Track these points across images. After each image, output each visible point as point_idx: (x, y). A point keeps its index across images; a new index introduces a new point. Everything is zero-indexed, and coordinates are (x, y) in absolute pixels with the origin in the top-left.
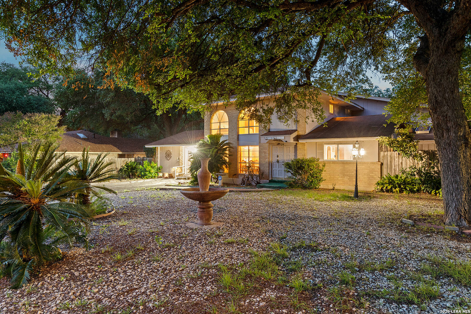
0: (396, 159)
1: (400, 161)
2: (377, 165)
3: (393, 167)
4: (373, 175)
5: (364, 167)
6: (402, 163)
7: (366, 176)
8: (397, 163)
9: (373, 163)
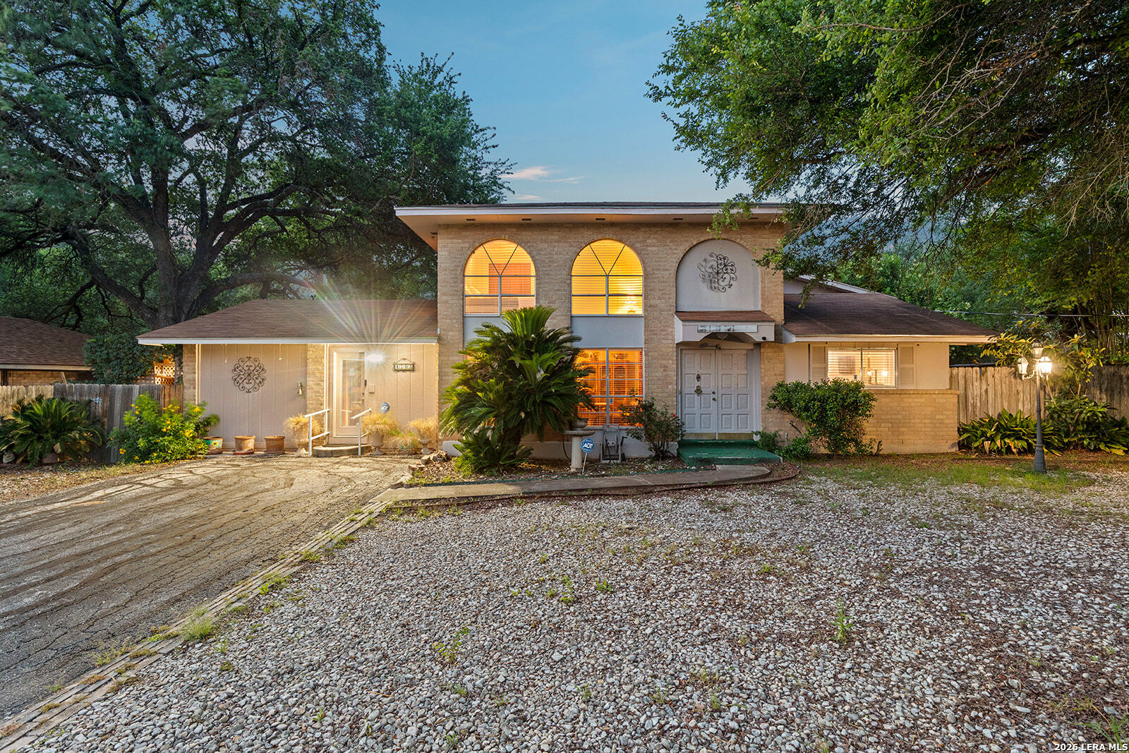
0: (977, 384)
1: (984, 387)
2: (951, 396)
3: (971, 401)
4: (941, 417)
5: (923, 400)
6: (986, 391)
7: (927, 421)
8: (977, 392)
9: (942, 393)
